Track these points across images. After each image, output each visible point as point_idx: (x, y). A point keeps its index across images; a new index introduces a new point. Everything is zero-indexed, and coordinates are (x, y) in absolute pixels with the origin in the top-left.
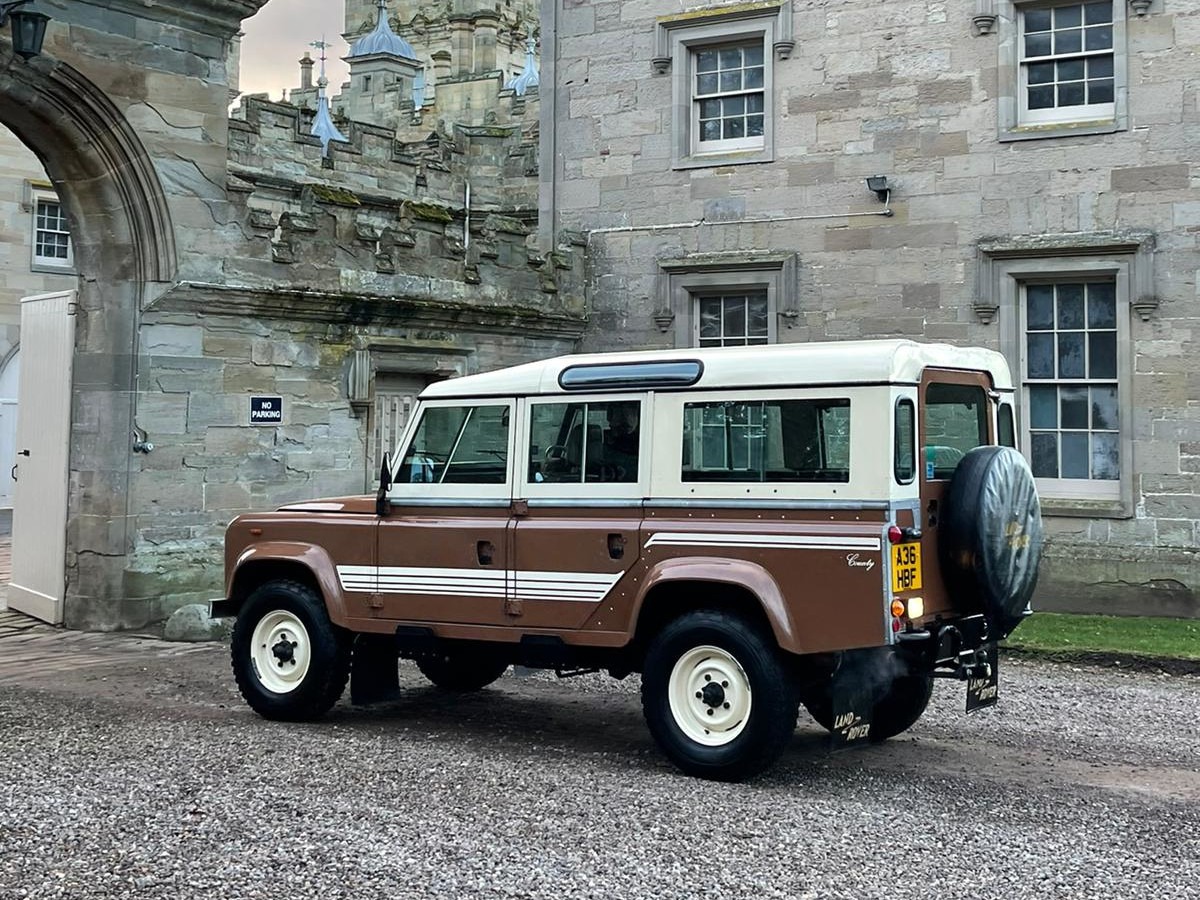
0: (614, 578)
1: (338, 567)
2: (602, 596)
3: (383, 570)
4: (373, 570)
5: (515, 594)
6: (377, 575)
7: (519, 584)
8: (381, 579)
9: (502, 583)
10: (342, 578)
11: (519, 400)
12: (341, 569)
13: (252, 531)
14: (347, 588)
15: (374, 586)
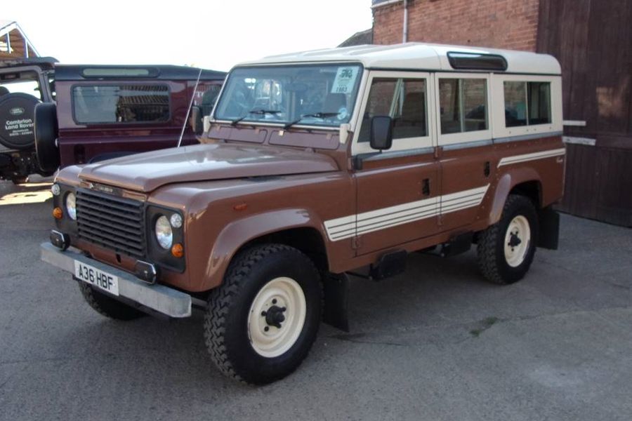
0: (485, 189)
1: (325, 223)
2: (481, 200)
3: (361, 216)
4: (353, 218)
5: (441, 211)
6: (356, 222)
7: (443, 204)
8: (359, 224)
9: (434, 207)
10: (329, 231)
11: (432, 74)
12: (328, 224)
13: (237, 207)
14: (334, 238)
15: (354, 231)
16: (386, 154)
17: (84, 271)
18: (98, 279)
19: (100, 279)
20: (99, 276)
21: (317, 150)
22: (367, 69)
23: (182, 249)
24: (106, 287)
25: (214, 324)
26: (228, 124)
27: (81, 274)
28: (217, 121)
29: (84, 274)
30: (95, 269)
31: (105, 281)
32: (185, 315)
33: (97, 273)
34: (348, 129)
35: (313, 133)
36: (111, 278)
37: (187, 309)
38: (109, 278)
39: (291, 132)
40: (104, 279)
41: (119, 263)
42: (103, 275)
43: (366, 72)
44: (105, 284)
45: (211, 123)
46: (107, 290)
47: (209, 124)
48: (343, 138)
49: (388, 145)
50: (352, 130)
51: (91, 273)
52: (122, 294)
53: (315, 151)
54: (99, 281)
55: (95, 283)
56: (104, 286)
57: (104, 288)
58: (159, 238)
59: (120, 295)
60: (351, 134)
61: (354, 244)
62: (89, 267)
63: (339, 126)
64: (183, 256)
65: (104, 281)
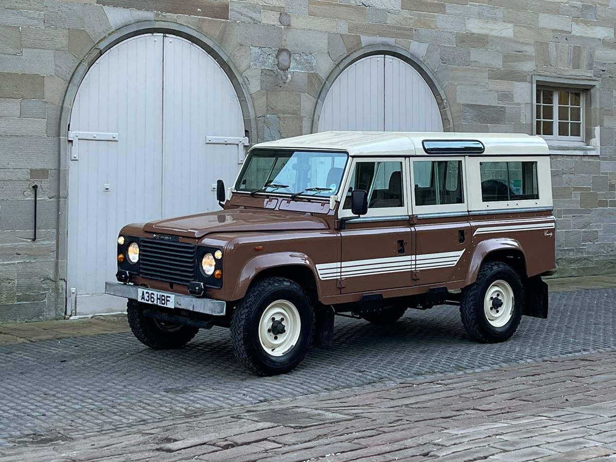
0: (461, 253)
1: (316, 265)
2: (456, 262)
3: (344, 264)
4: (338, 264)
5: (416, 268)
6: (341, 268)
7: (418, 262)
8: (343, 270)
9: (409, 263)
10: (319, 272)
11: (407, 159)
12: (318, 266)
13: (257, 247)
14: (322, 278)
15: (339, 274)
16: (363, 218)
17: (146, 296)
18: (158, 299)
19: (160, 299)
20: (159, 297)
21: (314, 214)
22: (351, 156)
23: (221, 273)
24: (164, 304)
25: (237, 326)
26: (248, 194)
27: (143, 298)
28: (238, 192)
29: (146, 297)
30: (155, 293)
31: (164, 300)
32: (221, 314)
33: (157, 295)
34: (336, 199)
35: (312, 202)
36: (169, 297)
37: (223, 310)
38: (167, 297)
39: (296, 201)
40: (163, 298)
41: (172, 290)
42: (163, 296)
43: (350, 158)
44: (163, 302)
45: (233, 193)
46: (165, 306)
47: (232, 194)
48: (332, 205)
49: (365, 212)
50: (339, 200)
51: (152, 296)
52: (176, 306)
53: (312, 215)
54: (159, 301)
55: (155, 303)
56: (162, 304)
57: (163, 305)
58: (204, 268)
59: (175, 308)
60: (338, 203)
61: (338, 285)
62: (150, 292)
63: (329, 197)
64: (222, 278)
65: (162, 300)
